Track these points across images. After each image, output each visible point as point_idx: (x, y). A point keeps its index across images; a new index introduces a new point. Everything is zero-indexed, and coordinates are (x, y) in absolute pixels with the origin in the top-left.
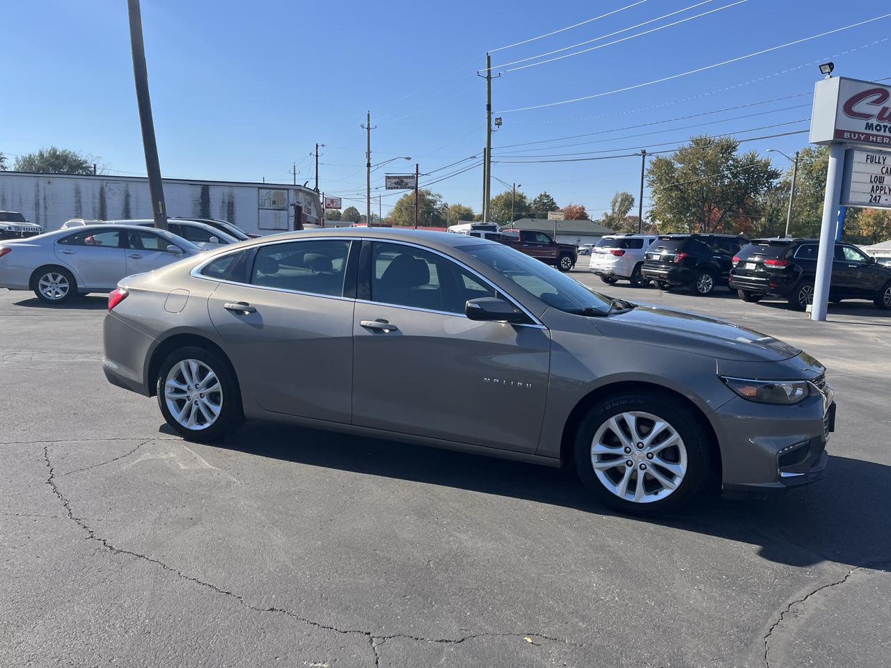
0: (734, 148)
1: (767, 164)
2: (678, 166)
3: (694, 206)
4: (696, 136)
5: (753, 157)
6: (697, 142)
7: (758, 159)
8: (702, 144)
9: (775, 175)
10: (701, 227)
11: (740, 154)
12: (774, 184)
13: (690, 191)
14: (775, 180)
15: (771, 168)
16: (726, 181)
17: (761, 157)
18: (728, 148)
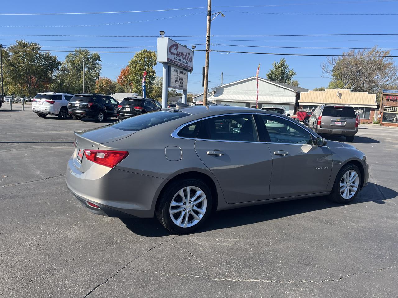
0: (39, 48)
1: (55, 58)
2: (10, 54)
3: (23, 75)
4: (19, 40)
5: (48, 55)
6: (20, 43)
7: (51, 55)
8: (23, 45)
9: (59, 64)
10: (28, 86)
11: (42, 52)
12: (59, 68)
13: (20, 67)
14: (60, 66)
15: (58, 60)
16: (37, 64)
17: (52, 54)
18: (37, 48)
